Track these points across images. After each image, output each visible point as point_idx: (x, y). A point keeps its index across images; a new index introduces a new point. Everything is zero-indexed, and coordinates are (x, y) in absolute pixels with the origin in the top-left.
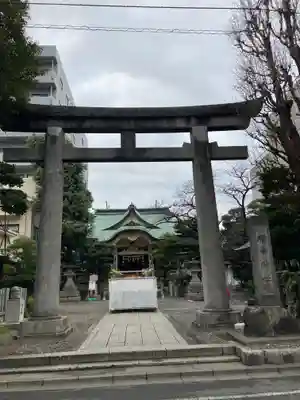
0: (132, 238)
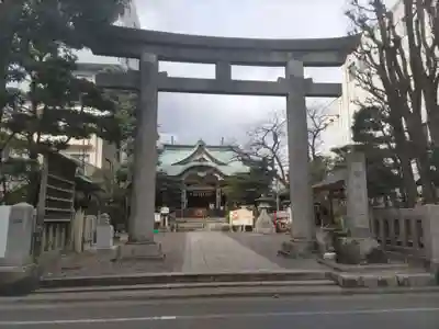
0: (201, 174)
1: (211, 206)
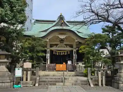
0: (62, 37)
1: (69, 62)
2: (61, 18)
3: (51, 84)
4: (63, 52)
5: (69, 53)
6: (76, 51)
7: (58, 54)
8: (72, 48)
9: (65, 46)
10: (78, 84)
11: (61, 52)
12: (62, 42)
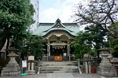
0: (59, 35)
2: (58, 21)
3: (49, 72)
4: (59, 47)
5: (64, 47)
6: (69, 46)
7: (56, 48)
8: (67, 44)
9: (61, 42)
10: (70, 72)
11: (58, 47)
12: (58, 39)
